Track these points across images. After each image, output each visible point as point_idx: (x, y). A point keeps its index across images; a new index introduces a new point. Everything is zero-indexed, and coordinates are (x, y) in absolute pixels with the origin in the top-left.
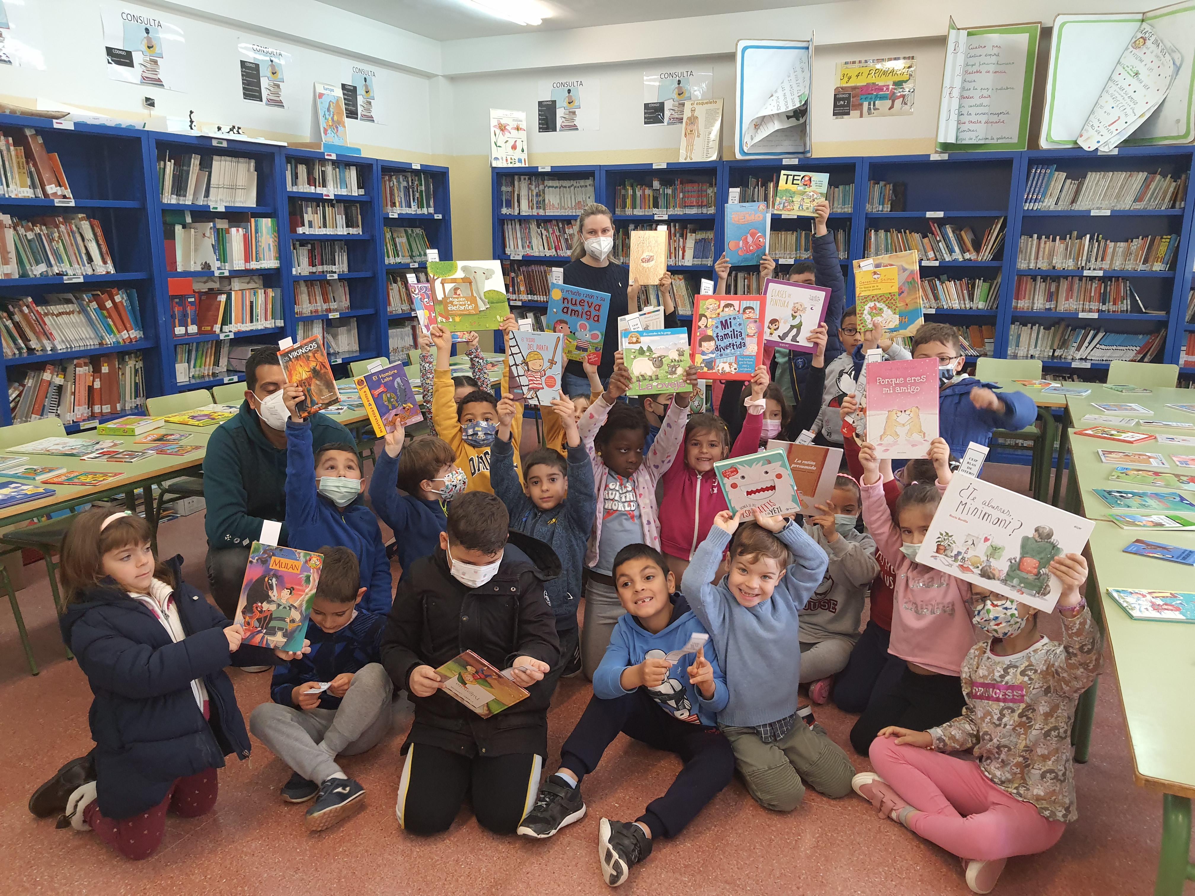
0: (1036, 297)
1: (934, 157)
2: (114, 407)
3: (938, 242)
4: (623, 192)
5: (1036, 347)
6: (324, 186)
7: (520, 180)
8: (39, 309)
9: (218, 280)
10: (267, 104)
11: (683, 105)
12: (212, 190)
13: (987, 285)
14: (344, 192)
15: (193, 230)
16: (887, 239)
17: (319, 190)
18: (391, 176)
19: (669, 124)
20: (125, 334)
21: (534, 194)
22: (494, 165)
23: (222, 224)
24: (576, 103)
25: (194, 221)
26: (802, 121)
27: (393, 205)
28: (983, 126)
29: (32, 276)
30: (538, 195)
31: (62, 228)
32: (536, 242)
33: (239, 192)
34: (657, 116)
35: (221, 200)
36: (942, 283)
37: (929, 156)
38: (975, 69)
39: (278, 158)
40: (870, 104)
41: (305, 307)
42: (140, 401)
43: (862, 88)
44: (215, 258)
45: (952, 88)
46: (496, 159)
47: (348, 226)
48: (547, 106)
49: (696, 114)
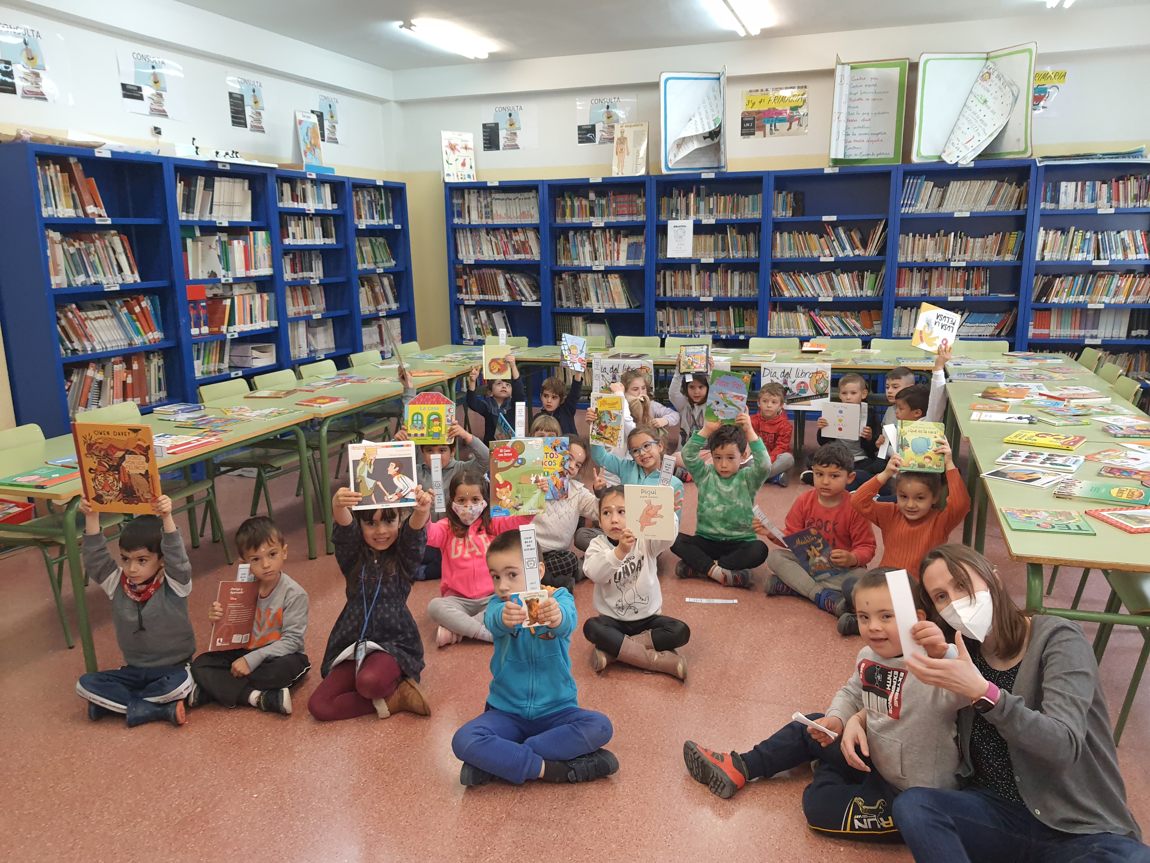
0: (914, 285)
1: (828, 171)
2: (143, 399)
3: (832, 241)
4: (562, 203)
6: (305, 201)
7: (469, 193)
8: (80, 314)
9: (220, 285)
10: (251, 130)
11: (613, 127)
12: (214, 207)
13: (874, 276)
14: (321, 207)
15: (200, 243)
16: (790, 240)
17: (301, 205)
18: (357, 192)
19: (600, 143)
20: (151, 336)
21: (483, 205)
22: (447, 181)
23: (224, 237)
24: (516, 125)
25: (202, 235)
26: (716, 140)
27: (360, 217)
28: (865, 144)
29: (74, 285)
30: (486, 206)
31: (98, 243)
32: (486, 248)
33: (236, 208)
34: (590, 137)
36: (838, 275)
37: (823, 169)
38: (858, 96)
39: (269, 178)
40: (771, 126)
41: (291, 311)
42: (163, 394)
43: (764, 112)
44: (221, 267)
45: (840, 113)
46: (448, 175)
47: (324, 237)
48: (489, 127)
49: (625, 135)
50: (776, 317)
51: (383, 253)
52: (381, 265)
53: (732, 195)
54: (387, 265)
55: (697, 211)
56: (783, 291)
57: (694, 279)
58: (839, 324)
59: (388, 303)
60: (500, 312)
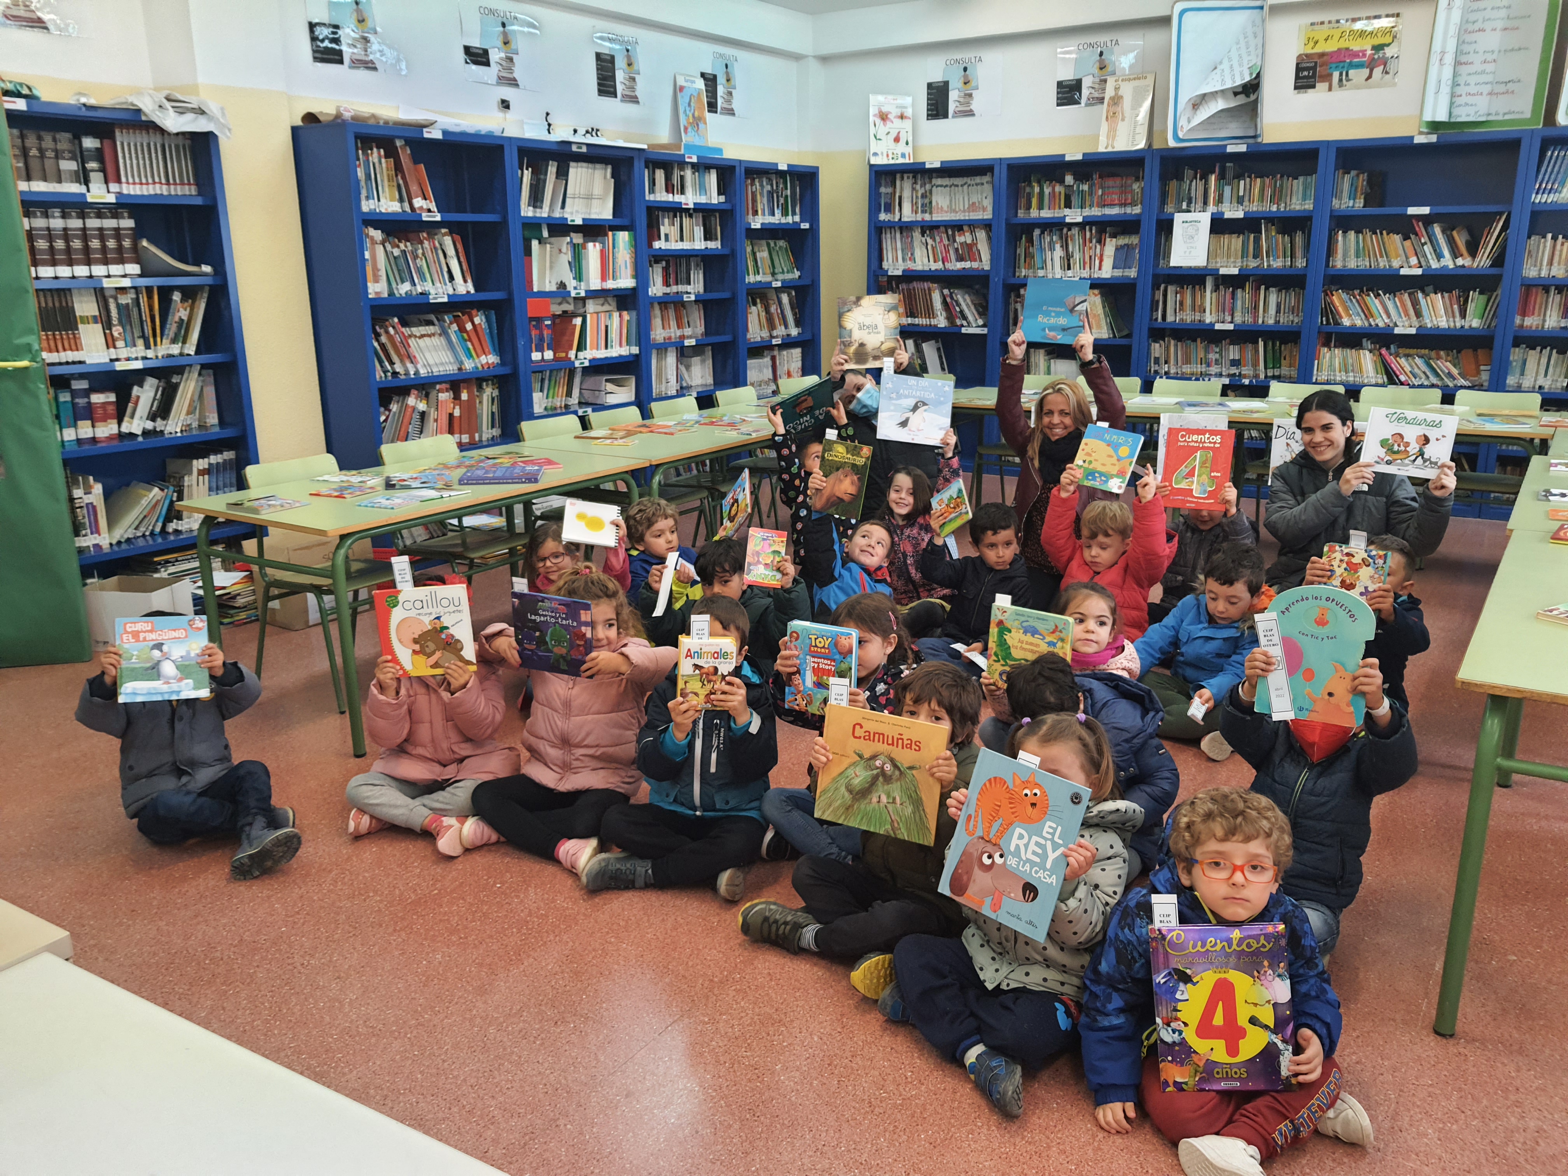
0: (1548, 313)
1: (1419, 140)
2: (472, 437)
3: (1423, 245)
4: (1028, 190)
5: (1546, 375)
6: (682, 192)
7: (902, 179)
8: (404, 330)
9: (571, 301)
10: (622, 101)
11: (1105, 81)
12: (568, 200)
13: (1483, 298)
14: (703, 200)
15: (549, 246)
16: (1358, 242)
17: (678, 198)
18: (754, 179)
19: (1087, 105)
20: (483, 359)
21: (919, 195)
22: (872, 162)
23: (578, 239)
24: (973, 83)
25: (551, 235)
26: (1253, 97)
27: (755, 213)
28: (1485, 98)
29: (397, 295)
30: (924, 196)
31: (426, 244)
32: (920, 253)
33: (595, 202)
34: (1073, 97)
35: (577, 212)
36: (1426, 295)
37: (1411, 138)
38: (1476, 27)
39: (636, 163)
40: (1341, 74)
41: (659, 333)
42: (496, 432)
43: (1331, 54)
44: (571, 276)
45: (1443, 53)
46: (875, 154)
47: (706, 239)
48: (938, 88)
49: (1120, 93)
50: (1328, 355)
51: (783, 262)
52: (780, 277)
53: (1274, 176)
54: (789, 276)
55: (1220, 200)
56: (1341, 317)
57: (1209, 296)
58: (1424, 368)
59: (786, 327)
60: (933, 342)
